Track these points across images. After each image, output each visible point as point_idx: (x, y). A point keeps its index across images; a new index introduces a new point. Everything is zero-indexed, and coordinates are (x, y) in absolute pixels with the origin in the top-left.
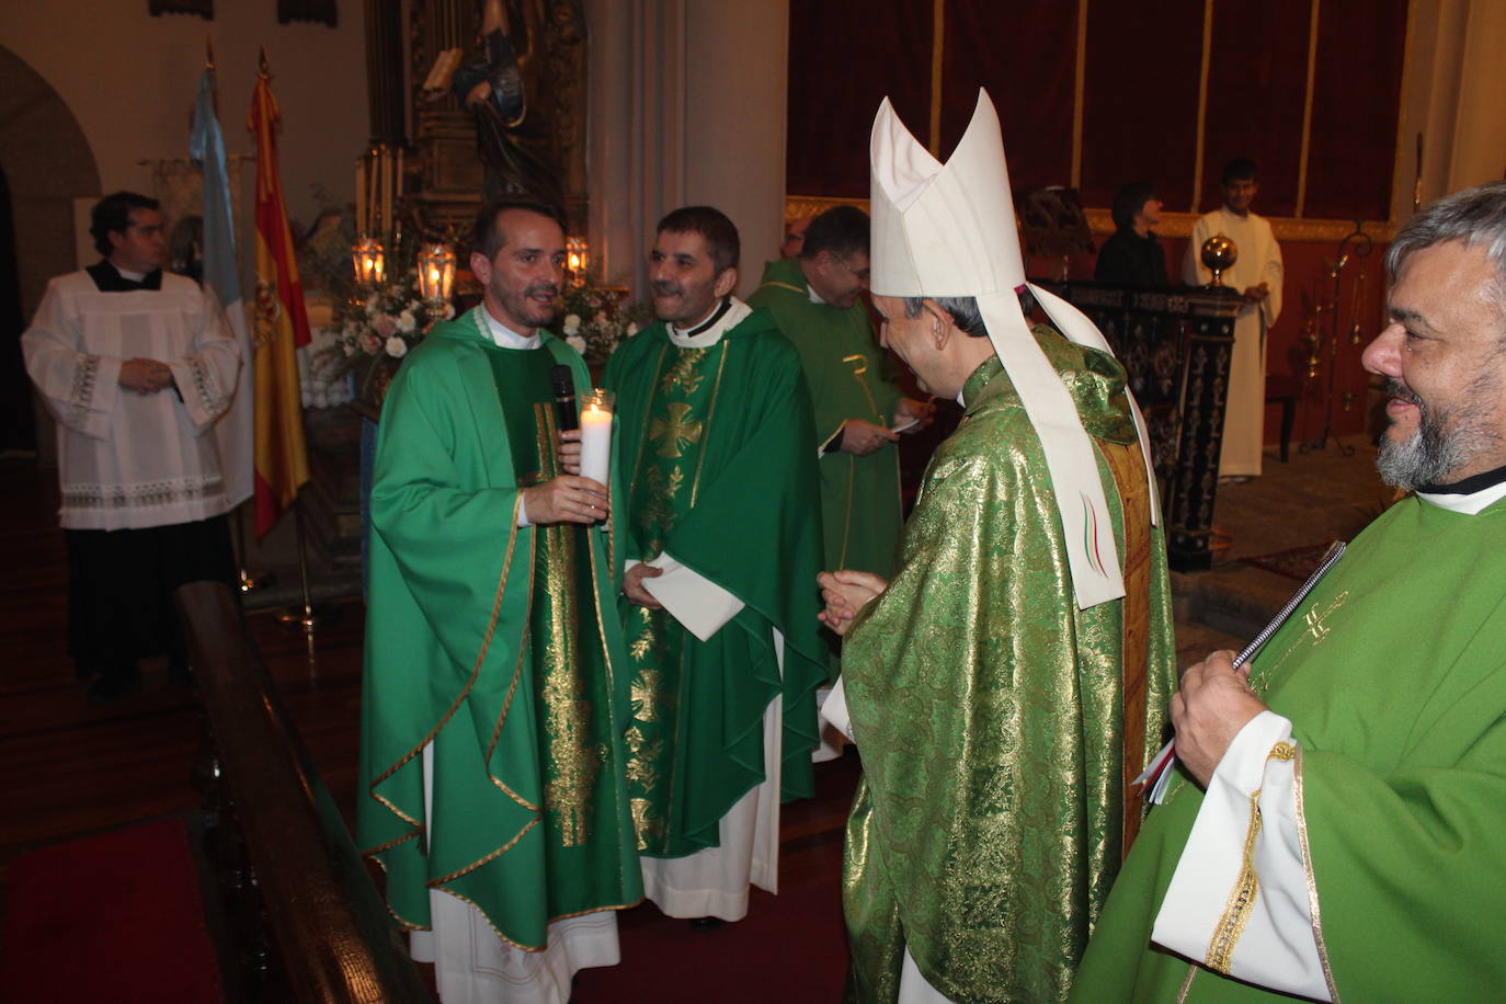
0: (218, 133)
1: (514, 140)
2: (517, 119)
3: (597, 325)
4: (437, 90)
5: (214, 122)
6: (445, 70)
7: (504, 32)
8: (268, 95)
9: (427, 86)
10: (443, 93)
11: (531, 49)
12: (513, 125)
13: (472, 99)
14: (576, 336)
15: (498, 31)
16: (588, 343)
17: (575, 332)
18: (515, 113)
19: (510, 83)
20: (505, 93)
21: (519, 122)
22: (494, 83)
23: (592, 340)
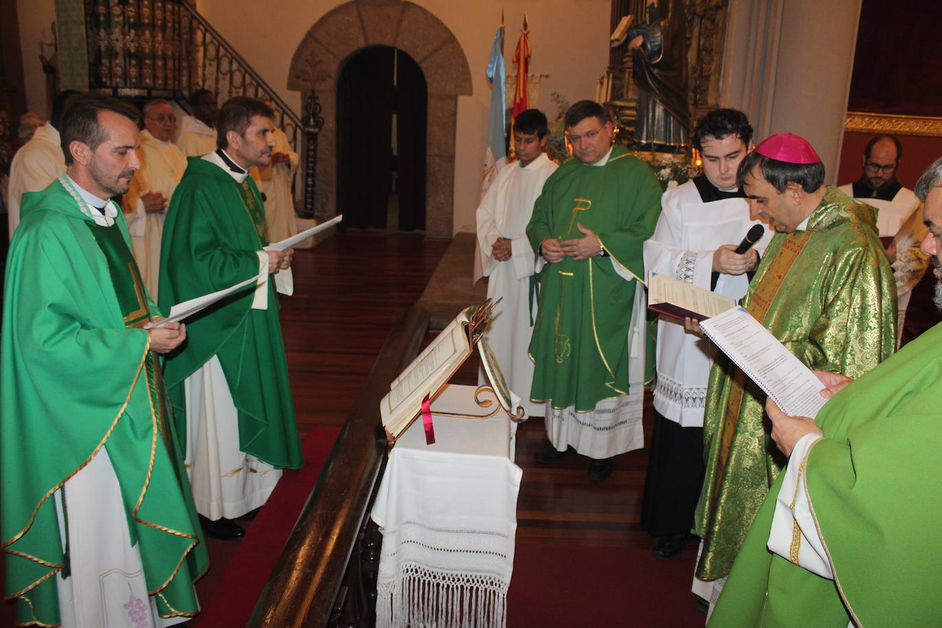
0: (502, 63)
1: (655, 72)
2: (657, 58)
4: (617, 40)
5: (501, 57)
6: (622, 28)
7: (656, 6)
8: (525, 41)
9: (613, 37)
10: (620, 42)
12: (654, 62)
13: (631, 46)
15: (653, 4)
18: (658, 53)
20: (651, 43)
22: (646, 37)
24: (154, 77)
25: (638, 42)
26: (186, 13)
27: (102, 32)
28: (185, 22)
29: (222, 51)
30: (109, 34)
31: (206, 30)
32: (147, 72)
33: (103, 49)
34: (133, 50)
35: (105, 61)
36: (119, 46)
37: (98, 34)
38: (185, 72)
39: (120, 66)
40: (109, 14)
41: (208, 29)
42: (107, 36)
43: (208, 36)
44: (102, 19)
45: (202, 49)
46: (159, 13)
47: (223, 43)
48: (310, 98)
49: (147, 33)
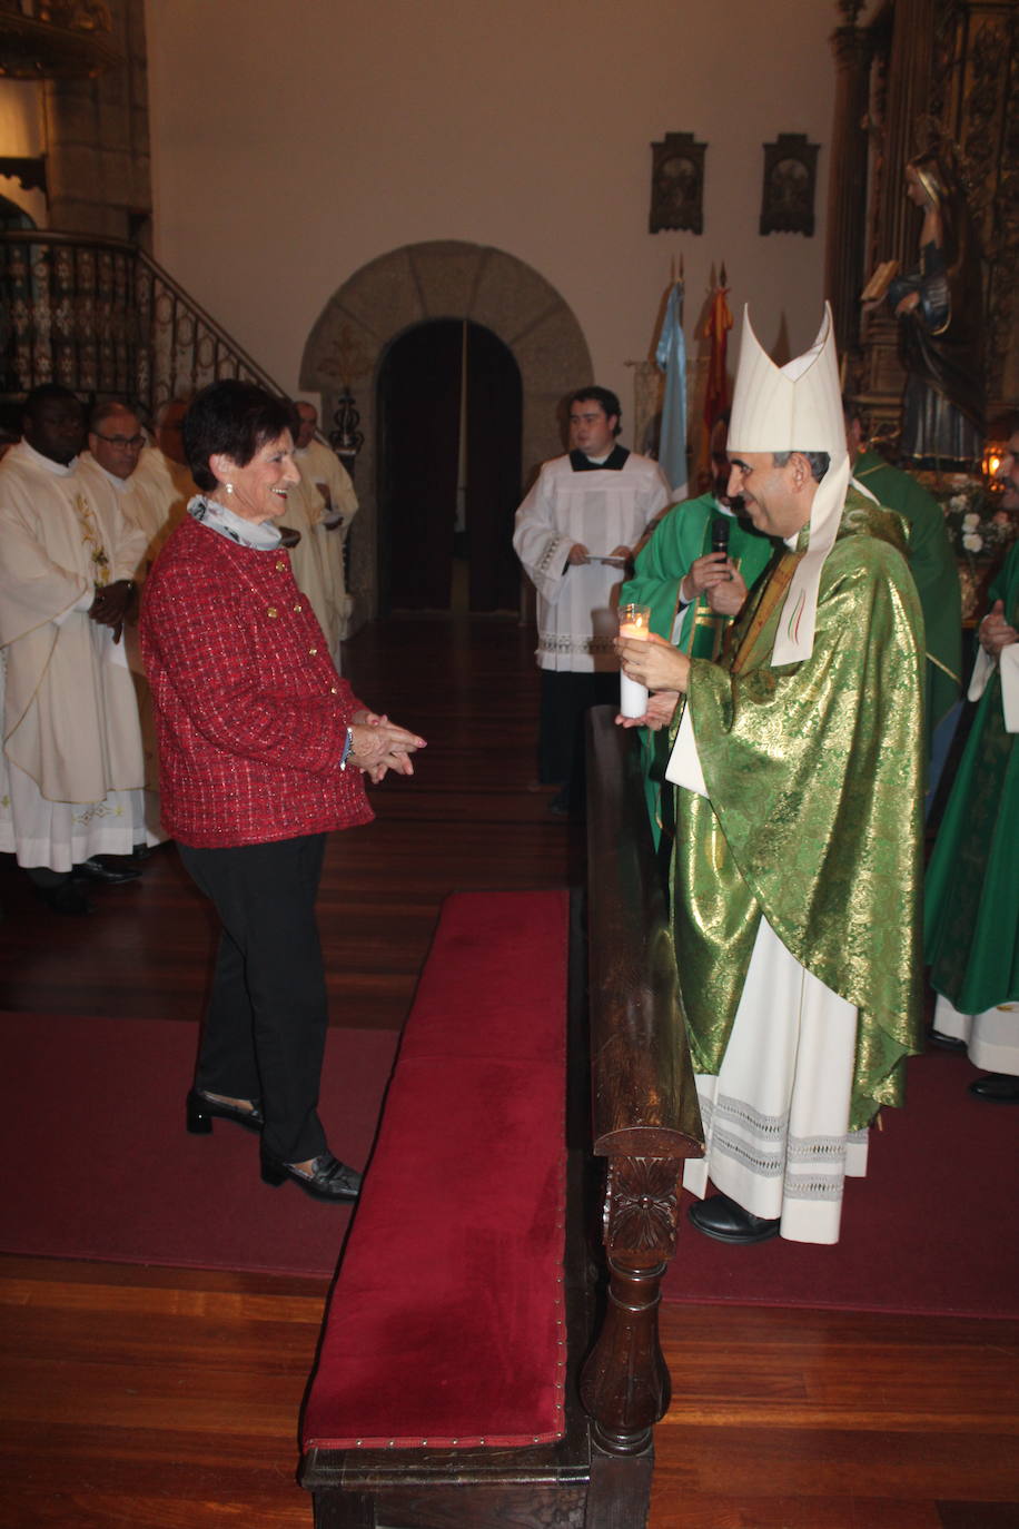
0: (681, 339)
1: (937, 347)
2: (942, 326)
3: (997, 525)
4: (872, 300)
5: (679, 329)
6: (881, 281)
7: (938, 246)
8: (724, 306)
9: (864, 296)
10: (877, 303)
11: (961, 260)
12: (936, 333)
13: (900, 309)
14: (974, 534)
15: (932, 244)
16: (985, 541)
17: (973, 530)
18: (941, 320)
19: (940, 295)
20: (932, 303)
21: (943, 330)
22: (923, 294)
23: (989, 539)
24: (99, 375)
25: (911, 302)
26: (145, 271)
27: (20, 306)
28: (143, 285)
29: (202, 331)
30: (30, 306)
31: (177, 298)
32: (88, 365)
33: (21, 331)
34: (66, 332)
35: (24, 350)
36: (45, 324)
37: (12, 307)
38: (144, 364)
39: (46, 358)
40: (29, 277)
41: (178, 296)
42: (26, 311)
43: (181, 309)
44: (19, 284)
45: (170, 327)
46: (106, 275)
47: (205, 318)
48: (341, 402)
49: (89, 305)
